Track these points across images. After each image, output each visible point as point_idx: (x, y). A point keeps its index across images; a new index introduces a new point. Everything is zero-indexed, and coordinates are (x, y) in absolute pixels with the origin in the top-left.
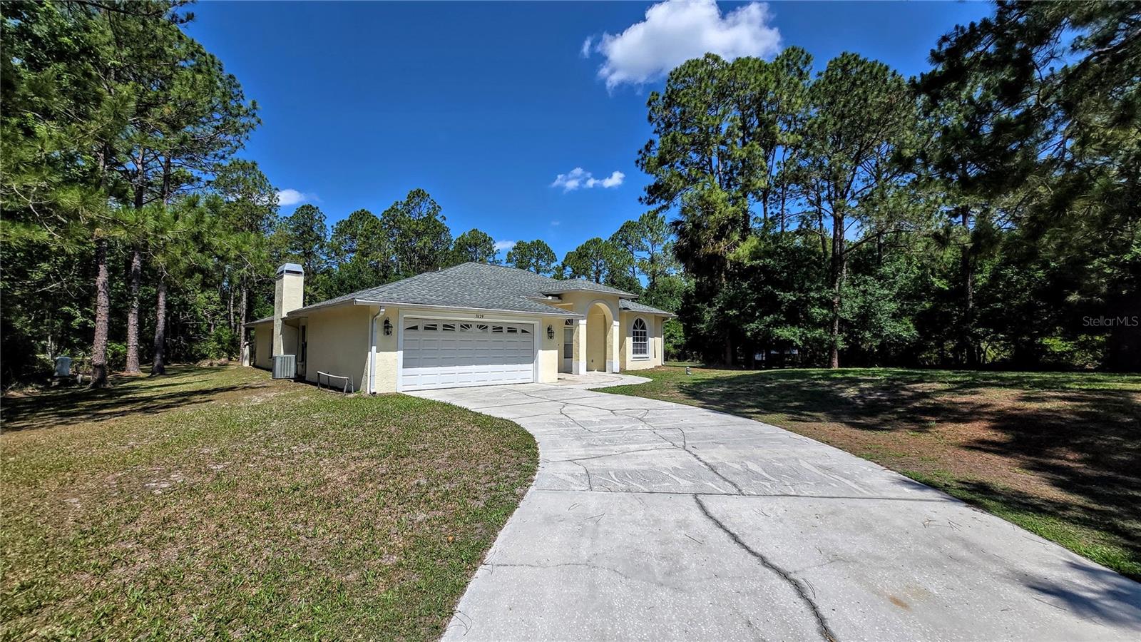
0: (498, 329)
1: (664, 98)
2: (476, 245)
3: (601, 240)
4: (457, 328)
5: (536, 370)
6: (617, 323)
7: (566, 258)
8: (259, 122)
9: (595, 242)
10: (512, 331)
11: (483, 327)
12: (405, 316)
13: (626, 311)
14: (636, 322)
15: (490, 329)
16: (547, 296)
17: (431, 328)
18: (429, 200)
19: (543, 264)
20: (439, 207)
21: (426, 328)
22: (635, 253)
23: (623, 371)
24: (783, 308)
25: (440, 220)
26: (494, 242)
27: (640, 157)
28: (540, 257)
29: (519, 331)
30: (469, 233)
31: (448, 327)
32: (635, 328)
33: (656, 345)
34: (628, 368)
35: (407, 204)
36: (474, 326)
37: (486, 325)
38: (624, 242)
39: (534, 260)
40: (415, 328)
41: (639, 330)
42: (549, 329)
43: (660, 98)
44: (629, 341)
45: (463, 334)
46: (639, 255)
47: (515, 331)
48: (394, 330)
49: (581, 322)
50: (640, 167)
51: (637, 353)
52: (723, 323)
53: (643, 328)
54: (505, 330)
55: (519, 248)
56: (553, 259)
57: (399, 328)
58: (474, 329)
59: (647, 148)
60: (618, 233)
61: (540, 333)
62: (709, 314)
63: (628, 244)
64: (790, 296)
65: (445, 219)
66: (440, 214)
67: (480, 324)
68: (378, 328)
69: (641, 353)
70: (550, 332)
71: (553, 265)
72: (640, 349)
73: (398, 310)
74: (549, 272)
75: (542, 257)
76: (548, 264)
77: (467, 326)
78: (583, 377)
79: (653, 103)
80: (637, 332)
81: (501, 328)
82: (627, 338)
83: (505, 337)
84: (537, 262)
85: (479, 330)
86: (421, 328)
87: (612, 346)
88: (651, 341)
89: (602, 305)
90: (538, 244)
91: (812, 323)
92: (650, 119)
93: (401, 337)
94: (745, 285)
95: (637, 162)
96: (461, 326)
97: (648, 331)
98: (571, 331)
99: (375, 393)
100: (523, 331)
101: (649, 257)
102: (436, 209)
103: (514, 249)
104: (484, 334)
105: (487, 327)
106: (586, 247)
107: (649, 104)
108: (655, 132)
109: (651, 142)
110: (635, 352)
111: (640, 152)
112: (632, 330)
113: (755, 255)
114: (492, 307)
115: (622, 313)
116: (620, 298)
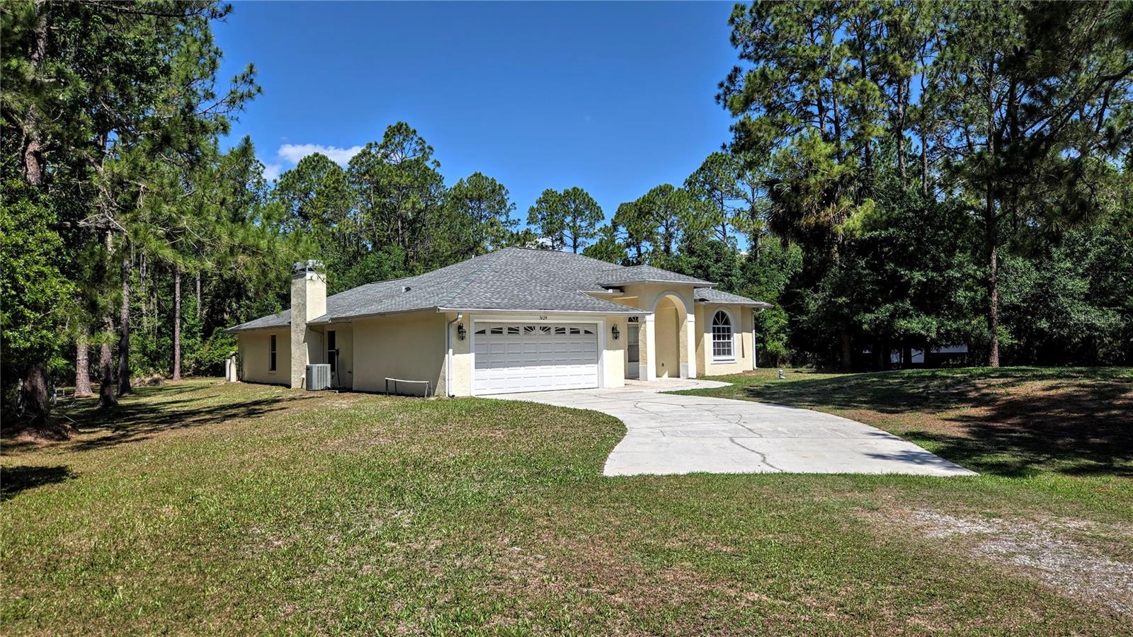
0: (560, 331)
1: (751, 12)
2: (480, 199)
3: (671, 188)
4: (522, 330)
5: (601, 374)
6: (691, 317)
7: (618, 213)
8: (259, 91)
9: (664, 191)
10: (575, 332)
11: (546, 329)
12: (476, 320)
13: (703, 303)
14: (717, 315)
15: (553, 331)
16: (607, 288)
17: (497, 331)
18: (416, 139)
19: (584, 224)
20: (430, 148)
21: (493, 332)
22: (726, 202)
23: (701, 376)
24: (911, 291)
25: (432, 167)
26: (507, 192)
27: (721, 91)
28: (577, 213)
29: (582, 332)
30: (469, 181)
31: (513, 330)
32: (715, 323)
33: (744, 343)
34: (707, 374)
35: (385, 146)
36: (537, 328)
37: (549, 326)
38: (707, 186)
39: (569, 219)
40: (483, 332)
41: (721, 326)
42: (613, 329)
43: (747, 11)
44: (708, 338)
45: (526, 337)
46: (731, 204)
47: (578, 332)
48: (467, 335)
49: (648, 318)
50: (722, 103)
51: (719, 354)
52: (831, 313)
53: (727, 322)
54: (568, 331)
55: (546, 201)
56: (599, 216)
57: (471, 331)
58: (537, 331)
59: (731, 79)
60: (698, 172)
61: (603, 334)
62: (814, 301)
63: (714, 189)
64: (918, 276)
65: (439, 165)
66: (432, 158)
67: (542, 326)
68: (453, 332)
69: (724, 354)
70: (615, 332)
71: (599, 225)
72: (722, 349)
73: (468, 316)
74: (592, 236)
75: (581, 213)
76: (591, 225)
77: (531, 328)
78: (653, 382)
79: (736, 19)
80: (719, 329)
81: (564, 329)
82: (706, 335)
83: (568, 337)
84: (574, 221)
85: (542, 332)
86: (488, 332)
87: (686, 347)
88: (736, 338)
89: (673, 298)
90: (575, 194)
91: (958, 312)
92: (733, 39)
93: (473, 342)
94: (863, 263)
95: (718, 97)
96: (525, 329)
97: (732, 327)
98: (637, 329)
99: (453, 396)
100: (587, 332)
101: (747, 207)
102: (426, 151)
103: (539, 202)
104: (548, 337)
105: (549, 329)
106: (649, 200)
107: (732, 21)
108: (742, 57)
109: (737, 70)
110: (717, 352)
111: (721, 85)
112: (711, 326)
113: (870, 224)
114: (556, 309)
115: (698, 305)
116: (695, 288)
